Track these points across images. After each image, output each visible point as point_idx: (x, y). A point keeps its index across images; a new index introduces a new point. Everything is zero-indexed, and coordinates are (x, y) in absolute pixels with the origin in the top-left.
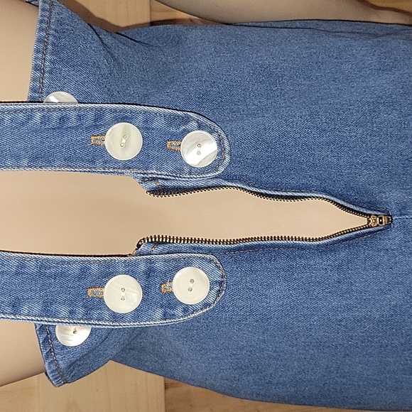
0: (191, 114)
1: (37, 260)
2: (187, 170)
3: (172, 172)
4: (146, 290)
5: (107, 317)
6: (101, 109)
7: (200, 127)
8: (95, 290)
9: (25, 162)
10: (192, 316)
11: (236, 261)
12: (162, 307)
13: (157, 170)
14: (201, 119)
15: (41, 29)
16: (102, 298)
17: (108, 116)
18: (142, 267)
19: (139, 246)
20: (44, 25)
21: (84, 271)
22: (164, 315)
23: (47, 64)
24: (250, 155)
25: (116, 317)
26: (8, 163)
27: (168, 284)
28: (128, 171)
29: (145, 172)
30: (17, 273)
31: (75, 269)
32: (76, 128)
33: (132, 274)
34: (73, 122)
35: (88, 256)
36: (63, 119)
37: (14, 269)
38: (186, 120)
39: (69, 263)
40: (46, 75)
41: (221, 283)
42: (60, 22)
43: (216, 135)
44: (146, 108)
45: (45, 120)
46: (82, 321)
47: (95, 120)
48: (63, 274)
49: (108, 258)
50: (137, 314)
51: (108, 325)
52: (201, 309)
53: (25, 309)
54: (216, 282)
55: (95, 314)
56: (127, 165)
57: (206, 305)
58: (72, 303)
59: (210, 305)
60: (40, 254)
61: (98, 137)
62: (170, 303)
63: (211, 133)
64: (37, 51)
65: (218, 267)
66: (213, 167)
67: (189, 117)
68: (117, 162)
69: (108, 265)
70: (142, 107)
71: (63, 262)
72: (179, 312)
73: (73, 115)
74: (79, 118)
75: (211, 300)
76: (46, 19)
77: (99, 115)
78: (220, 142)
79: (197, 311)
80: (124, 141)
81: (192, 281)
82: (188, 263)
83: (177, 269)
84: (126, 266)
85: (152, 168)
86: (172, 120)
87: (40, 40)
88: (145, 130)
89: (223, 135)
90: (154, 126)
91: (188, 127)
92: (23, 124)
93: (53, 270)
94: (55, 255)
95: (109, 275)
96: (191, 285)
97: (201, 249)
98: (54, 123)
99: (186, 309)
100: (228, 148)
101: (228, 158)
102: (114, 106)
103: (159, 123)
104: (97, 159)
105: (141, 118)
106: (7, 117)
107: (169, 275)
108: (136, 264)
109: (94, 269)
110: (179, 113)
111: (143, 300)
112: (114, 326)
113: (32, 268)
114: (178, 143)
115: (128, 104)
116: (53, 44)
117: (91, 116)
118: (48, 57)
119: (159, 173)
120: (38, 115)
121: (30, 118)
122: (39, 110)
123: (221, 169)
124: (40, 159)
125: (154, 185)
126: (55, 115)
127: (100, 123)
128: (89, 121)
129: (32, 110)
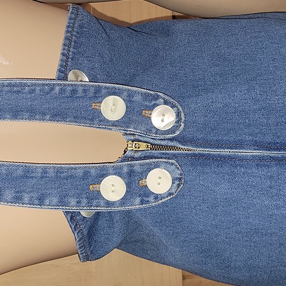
0: (160, 94)
1: (54, 168)
2: (154, 131)
3: (144, 131)
4: (128, 185)
5: (102, 204)
6: (99, 86)
7: (166, 103)
8: (94, 186)
9: (48, 117)
10: (160, 201)
11: (192, 164)
12: (140, 196)
13: (134, 128)
14: (167, 98)
15: (67, 32)
16: (99, 191)
17: (104, 91)
18: (125, 170)
19: (125, 152)
20: (70, 28)
21: (86, 174)
22: (141, 201)
23: (71, 53)
24: (201, 120)
25: (109, 204)
26: (37, 117)
27: (144, 180)
28: (115, 128)
29: (126, 129)
30: (42, 177)
31: (80, 173)
32: (82, 97)
33: (119, 174)
34: (80, 93)
35: (88, 164)
36: (74, 91)
37: (40, 175)
38: (157, 98)
39: (75, 169)
40: (70, 60)
41: (180, 179)
42: (81, 26)
43: (176, 109)
44: (129, 87)
45: (62, 91)
46: (85, 208)
47: (95, 93)
48: (72, 177)
49: (102, 164)
50: (124, 201)
51: (103, 209)
52: (167, 197)
53: (47, 202)
54: (177, 178)
55: (95, 202)
56: (115, 124)
57: (170, 194)
58: (79, 196)
59: (173, 194)
60: (56, 164)
61: (97, 104)
62: (145, 193)
63: (172, 107)
64: (65, 45)
65: (178, 168)
66: (172, 131)
67: (158, 96)
68: (108, 121)
69: (102, 169)
70: (126, 87)
71: (72, 168)
72: (151, 199)
73: (80, 89)
74: (85, 91)
75: (173, 191)
76: (71, 24)
77: (98, 90)
78: (178, 115)
79: (164, 198)
80: (113, 108)
81: (160, 178)
82: (157, 166)
83: (150, 170)
84: (114, 170)
85: (130, 127)
86: (146, 97)
87: (66, 38)
88: (129, 101)
89: (181, 109)
90: (134, 99)
91: (157, 102)
92: (48, 94)
93: (65, 174)
94: (66, 164)
95: (104, 176)
96: (159, 180)
97: (168, 154)
98: (68, 94)
99: (157, 197)
100: (183, 119)
101: (183, 125)
102: (108, 85)
103: (138, 98)
104: (95, 119)
105: (125, 93)
106: (38, 88)
107: (144, 174)
108: (121, 168)
109: (93, 171)
110: (151, 92)
111: (127, 192)
112: (107, 210)
113: (51, 173)
114: (150, 112)
115: (117, 84)
116: (75, 42)
117: (92, 90)
118: (72, 49)
119: (135, 131)
120: (57, 88)
121: (52, 89)
122: (58, 85)
123: (178, 133)
124: (58, 116)
125: (132, 138)
126: (69, 89)
127: (98, 95)
128: (91, 93)
129: (54, 84)
